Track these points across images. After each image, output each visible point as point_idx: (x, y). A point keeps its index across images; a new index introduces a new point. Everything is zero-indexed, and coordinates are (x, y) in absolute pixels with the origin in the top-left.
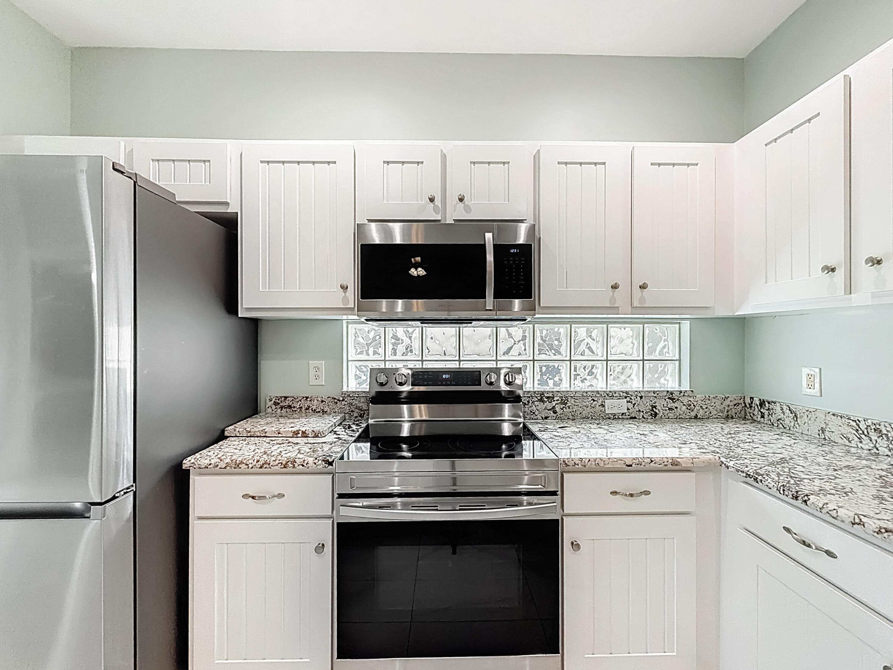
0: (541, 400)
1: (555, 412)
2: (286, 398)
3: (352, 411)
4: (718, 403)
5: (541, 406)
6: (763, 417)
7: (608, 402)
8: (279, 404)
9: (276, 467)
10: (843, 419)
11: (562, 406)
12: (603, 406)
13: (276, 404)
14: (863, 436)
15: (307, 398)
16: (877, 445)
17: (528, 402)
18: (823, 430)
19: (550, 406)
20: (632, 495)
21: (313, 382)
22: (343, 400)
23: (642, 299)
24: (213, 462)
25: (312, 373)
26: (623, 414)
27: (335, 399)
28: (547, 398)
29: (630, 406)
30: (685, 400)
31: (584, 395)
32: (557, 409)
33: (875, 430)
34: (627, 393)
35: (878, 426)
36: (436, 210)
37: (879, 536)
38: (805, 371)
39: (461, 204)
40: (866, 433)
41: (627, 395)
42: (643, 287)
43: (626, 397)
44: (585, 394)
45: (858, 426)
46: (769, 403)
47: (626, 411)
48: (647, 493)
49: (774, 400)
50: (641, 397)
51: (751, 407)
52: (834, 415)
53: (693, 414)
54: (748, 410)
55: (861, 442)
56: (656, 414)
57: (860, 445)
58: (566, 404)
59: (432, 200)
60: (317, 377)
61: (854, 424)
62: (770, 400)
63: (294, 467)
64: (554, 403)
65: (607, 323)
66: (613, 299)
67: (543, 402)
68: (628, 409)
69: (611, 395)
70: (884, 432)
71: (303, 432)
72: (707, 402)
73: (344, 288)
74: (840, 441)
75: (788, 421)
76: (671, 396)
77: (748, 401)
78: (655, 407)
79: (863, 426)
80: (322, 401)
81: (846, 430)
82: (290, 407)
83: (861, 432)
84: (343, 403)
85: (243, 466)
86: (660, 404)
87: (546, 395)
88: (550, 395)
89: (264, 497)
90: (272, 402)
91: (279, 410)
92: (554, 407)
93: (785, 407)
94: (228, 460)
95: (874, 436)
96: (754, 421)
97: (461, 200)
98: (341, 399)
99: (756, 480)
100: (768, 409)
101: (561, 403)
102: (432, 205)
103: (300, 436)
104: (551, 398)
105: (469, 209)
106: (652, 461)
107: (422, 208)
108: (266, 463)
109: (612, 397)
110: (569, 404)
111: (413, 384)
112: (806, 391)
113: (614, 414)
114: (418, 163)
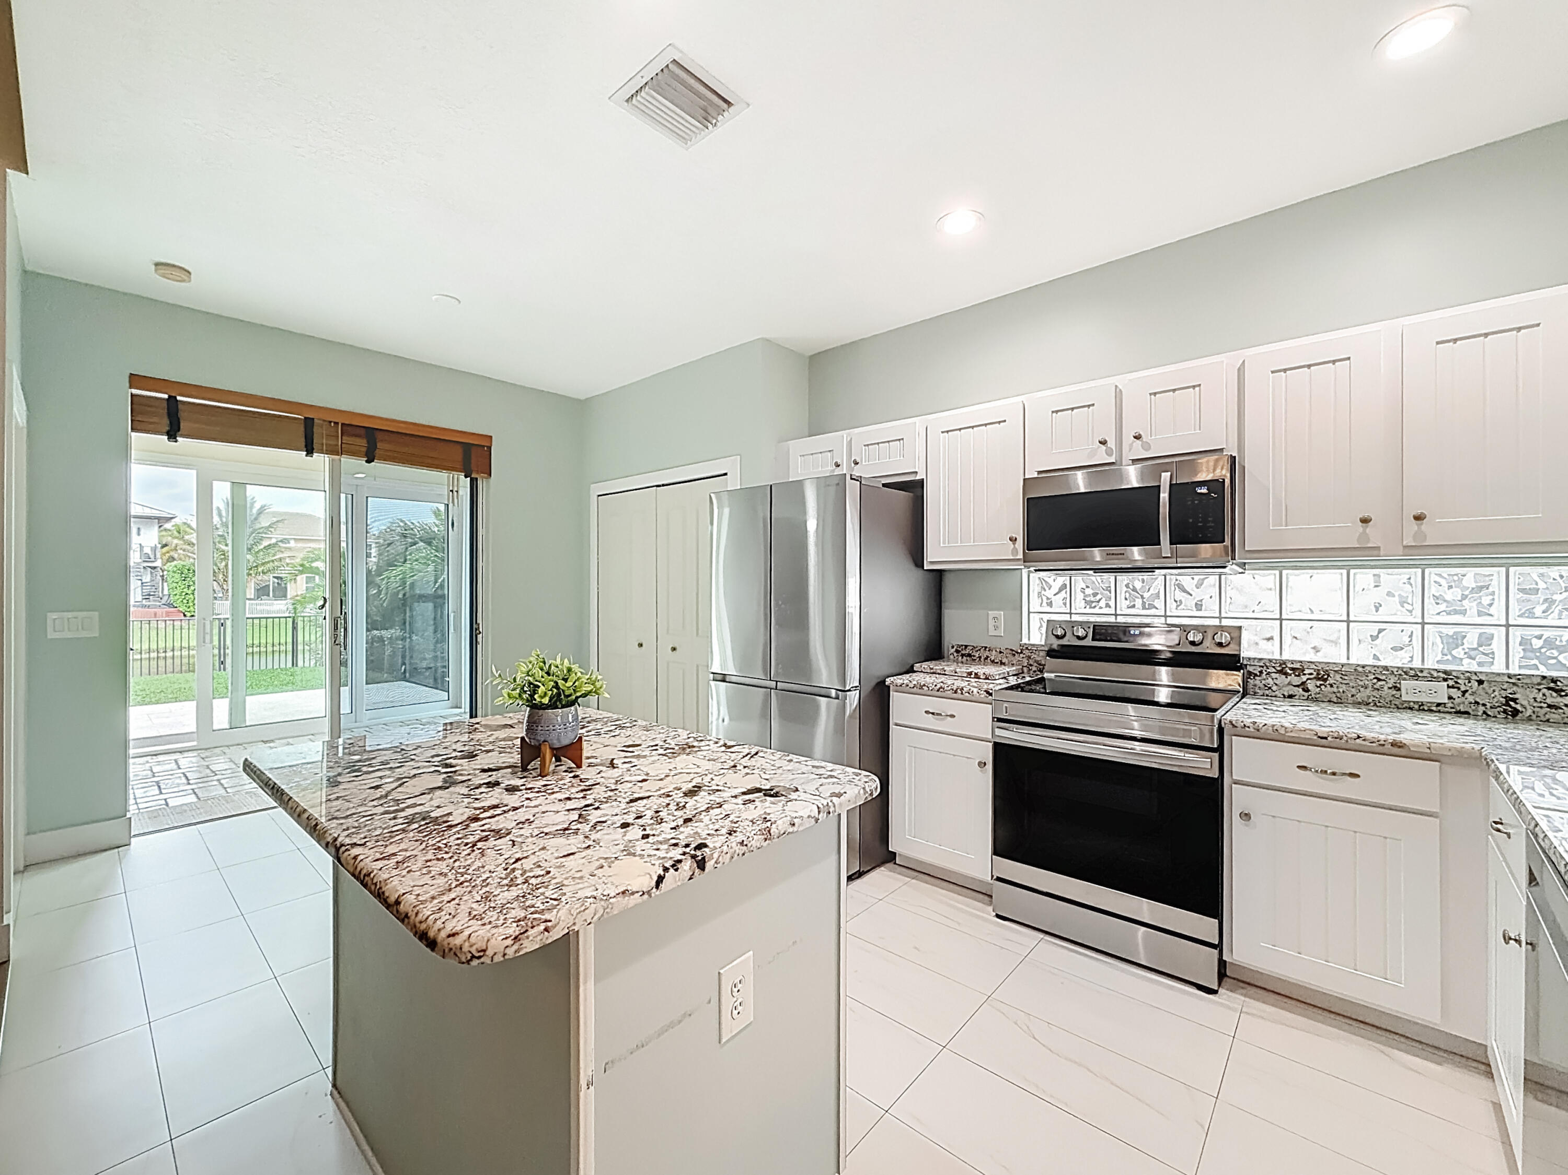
0: (1282, 672)
1: (1306, 690)
2: (966, 646)
3: (1031, 665)
5: (1281, 679)
7: (1404, 684)
8: (960, 651)
9: (949, 692)
11: (1319, 683)
12: (1397, 688)
13: (957, 651)
15: (986, 648)
17: (1261, 672)
19: (1297, 681)
21: (992, 632)
22: (1021, 653)
23: (1419, 535)
24: (905, 682)
25: (991, 623)
26: (1439, 705)
27: (1012, 650)
28: (1292, 669)
29: (1454, 693)
31: (1360, 671)
32: (1311, 685)
34: (1447, 673)
36: (1109, 453)
39: (1139, 443)
41: (1448, 676)
42: (1418, 518)
43: (1445, 680)
44: (1360, 669)
47: (1446, 701)
48: (1354, 776)
50: (1480, 682)
56: (1515, 713)
58: (1326, 680)
59: (1103, 443)
60: (996, 628)
63: (962, 693)
64: (1304, 678)
66: (1364, 536)
67: (1286, 674)
68: (1450, 698)
69: (1416, 675)
71: (976, 674)
73: (1013, 540)
76: (1553, 685)
78: (1514, 700)
80: (1001, 652)
82: (969, 655)
84: (1021, 655)
85: (925, 688)
86: (1524, 698)
87: (1290, 666)
88: (1298, 666)
89: (940, 715)
90: (954, 649)
91: (960, 658)
92: (1304, 683)
94: (915, 682)
97: (1138, 437)
98: (1019, 651)
101: (1319, 679)
102: (1103, 447)
103: (972, 676)
104: (1298, 671)
105: (1147, 447)
106: (1359, 737)
107: (1093, 453)
108: (941, 688)
109: (1416, 677)
110: (1331, 681)
111: (1093, 639)
113: (1421, 703)
114: (1090, 405)
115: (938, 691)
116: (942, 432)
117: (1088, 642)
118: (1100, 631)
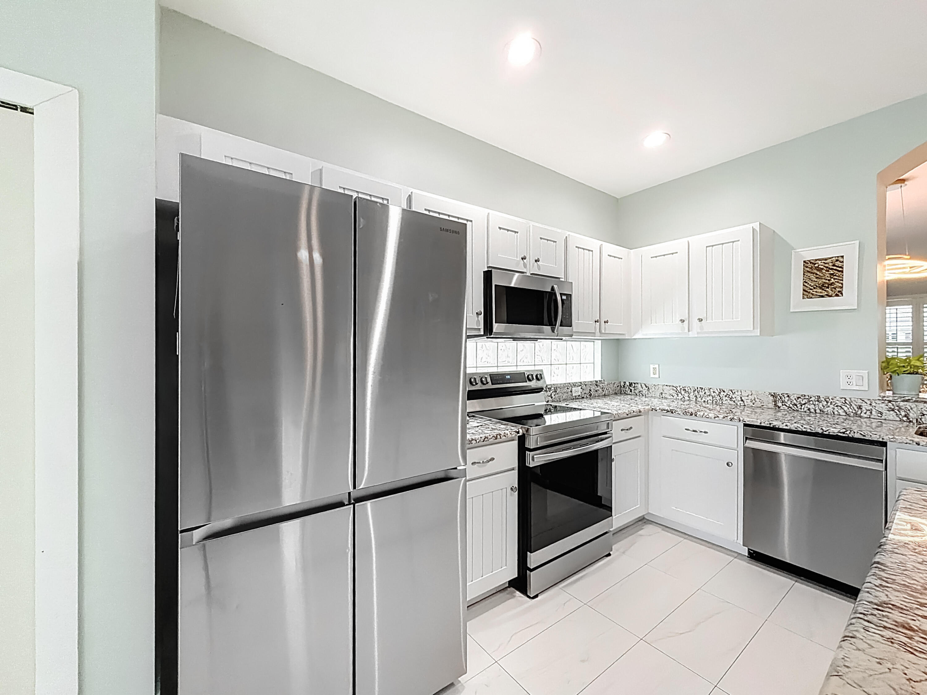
0: (548, 391)
1: (552, 398)
4: (612, 385)
6: (631, 391)
7: (573, 389)
10: (671, 387)
12: (571, 391)
14: (679, 393)
16: (684, 396)
18: (662, 393)
19: (549, 393)
20: (627, 429)
23: (605, 329)
26: (579, 396)
29: (582, 390)
30: (601, 385)
32: (553, 395)
33: (683, 390)
34: (581, 383)
35: (685, 388)
36: (524, 265)
37: (724, 419)
38: (652, 366)
39: (536, 264)
40: (680, 392)
41: (580, 384)
42: (606, 322)
43: (580, 386)
44: (564, 385)
45: (677, 389)
46: (634, 384)
47: (580, 394)
48: (631, 428)
49: (637, 382)
50: (586, 385)
51: (624, 387)
52: (666, 386)
53: (605, 393)
54: (622, 389)
55: (678, 396)
56: (591, 395)
57: (677, 397)
58: (556, 392)
59: (524, 259)
61: (675, 388)
62: (635, 382)
64: (551, 392)
70: (687, 390)
72: (609, 386)
73: (479, 314)
74: (669, 397)
75: (645, 391)
76: (597, 383)
77: (622, 384)
78: (591, 390)
79: (679, 389)
81: (672, 392)
83: (678, 392)
86: (593, 389)
88: (550, 387)
92: (551, 394)
93: (643, 385)
95: (683, 392)
96: (626, 394)
97: (537, 262)
99: (672, 413)
100: (634, 387)
101: (554, 392)
102: (523, 262)
104: (550, 389)
105: (540, 268)
107: (518, 264)
108: (486, 438)
109: (575, 386)
110: (557, 392)
111: (492, 384)
112: (652, 376)
113: (576, 396)
114: (515, 232)
115: (483, 441)
116: (426, 210)
117: (490, 386)
118: (493, 378)
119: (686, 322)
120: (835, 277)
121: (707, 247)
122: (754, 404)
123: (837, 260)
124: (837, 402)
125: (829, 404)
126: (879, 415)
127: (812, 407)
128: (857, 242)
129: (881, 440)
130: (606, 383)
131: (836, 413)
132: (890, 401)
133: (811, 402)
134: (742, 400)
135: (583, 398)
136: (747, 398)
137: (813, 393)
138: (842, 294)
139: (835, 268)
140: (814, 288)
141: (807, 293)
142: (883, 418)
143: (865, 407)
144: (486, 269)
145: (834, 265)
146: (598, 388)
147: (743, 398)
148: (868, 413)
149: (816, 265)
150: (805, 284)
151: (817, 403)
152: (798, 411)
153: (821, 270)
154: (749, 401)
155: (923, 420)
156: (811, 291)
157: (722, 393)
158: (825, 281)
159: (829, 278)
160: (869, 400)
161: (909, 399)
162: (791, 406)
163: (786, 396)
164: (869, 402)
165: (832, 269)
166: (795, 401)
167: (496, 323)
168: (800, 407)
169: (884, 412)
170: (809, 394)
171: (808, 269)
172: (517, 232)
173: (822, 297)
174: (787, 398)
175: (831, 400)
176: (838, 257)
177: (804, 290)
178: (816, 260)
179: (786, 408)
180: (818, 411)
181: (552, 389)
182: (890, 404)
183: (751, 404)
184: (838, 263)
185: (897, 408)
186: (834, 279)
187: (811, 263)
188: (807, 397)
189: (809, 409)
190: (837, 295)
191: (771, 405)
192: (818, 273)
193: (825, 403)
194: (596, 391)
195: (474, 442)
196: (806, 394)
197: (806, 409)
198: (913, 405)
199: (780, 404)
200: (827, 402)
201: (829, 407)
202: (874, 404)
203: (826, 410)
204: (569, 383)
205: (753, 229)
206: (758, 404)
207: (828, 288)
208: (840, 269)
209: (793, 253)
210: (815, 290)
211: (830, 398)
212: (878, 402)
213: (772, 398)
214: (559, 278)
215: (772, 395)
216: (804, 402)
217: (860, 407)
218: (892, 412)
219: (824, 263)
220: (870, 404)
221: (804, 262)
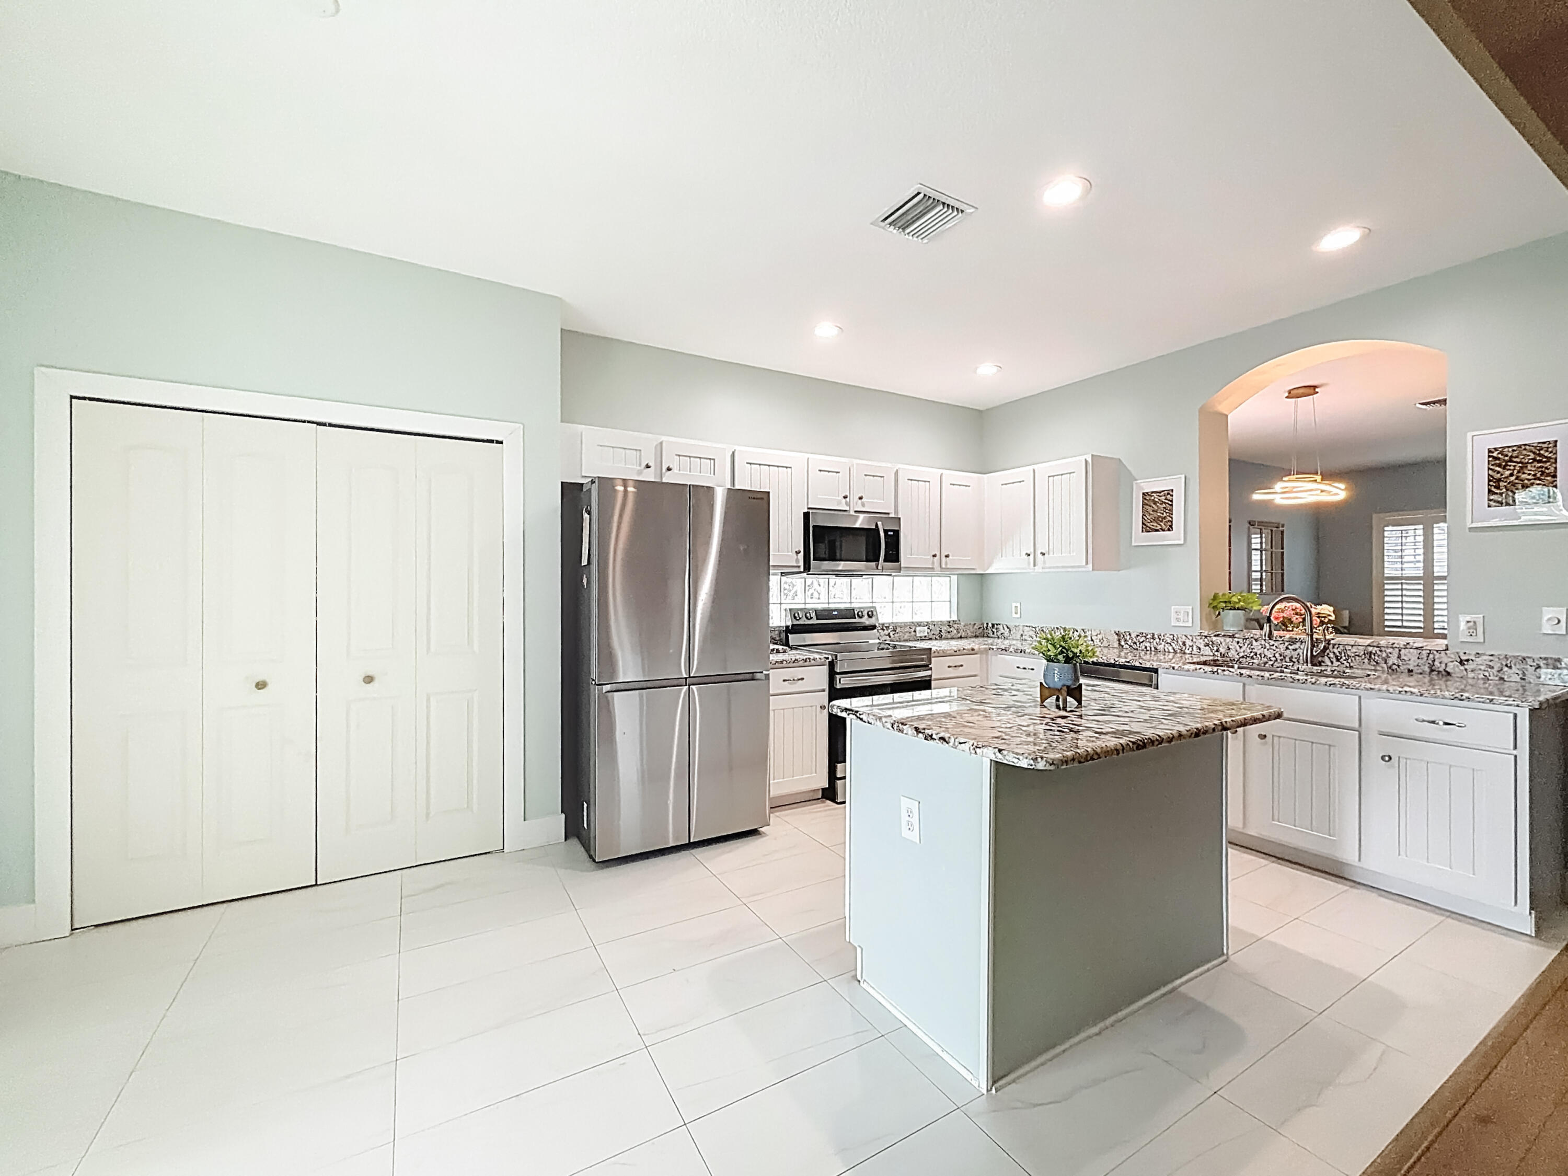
0: (883, 629)
1: (890, 637)
4: (971, 626)
5: (883, 633)
6: (993, 634)
7: (918, 629)
10: (1030, 628)
11: (894, 633)
12: (915, 631)
14: (1037, 635)
18: (1022, 635)
19: (886, 632)
20: (955, 667)
23: (946, 564)
26: (925, 637)
28: (886, 627)
29: (929, 630)
30: (956, 626)
32: (891, 635)
34: (928, 623)
36: (846, 503)
38: (1014, 605)
39: (860, 501)
40: (1038, 633)
41: (927, 624)
42: (947, 556)
44: (906, 624)
46: (996, 625)
47: (926, 634)
48: (962, 666)
50: (934, 625)
51: (987, 629)
52: (1026, 626)
53: (959, 635)
54: (985, 631)
56: (942, 636)
59: (846, 497)
61: (1034, 629)
62: (998, 623)
63: (809, 661)
64: (889, 630)
65: (932, 576)
66: (931, 563)
67: (884, 630)
68: (928, 633)
72: (966, 627)
73: (798, 553)
74: (1029, 639)
75: (1006, 633)
76: (950, 624)
77: (985, 625)
78: (941, 631)
79: (1037, 629)
81: (1031, 633)
83: (1036, 633)
86: (944, 629)
87: (886, 625)
88: (888, 625)
92: (889, 634)
93: (1005, 626)
96: (989, 637)
97: (861, 498)
99: (1006, 651)
100: (997, 629)
101: (893, 631)
102: (845, 500)
103: (775, 652)
104: (888, 628)
105: (863, 505)
106: (964, 649)
107: (839, 503)
108: (796, 660)
109: (920, 625)
110: (897, 631)
111: (817, 619)
112: (1014, 615)
113: (921, 637)
114: (837, 472)
115: (794, 662)
116: (747, 463)
117: (814, 621)
118: (820, 614)
119: (1032, 556)
120: (1167, 511)
121: (1049, 477)
122: (1102, 643)
123: (1168, 494)
124: (1168, 639)
125: (1161, 641)
126: (1198, 651)
127: (1148, 645)
128: (1183, 476)
129: (1151, 667)
130: (963, 624)
131: (1167, 650)
132: (1206, 637)
133: (1148, 640)
134: (1092, 640)
135: (931, 639)
136: (1096, 637)
137: (1149, 631)
138: (1172, 528)
139: (1167, 501)
140: (1151, 522)
141: (1146, 528)
142: (1201, 653)
143: (1188, 643)
144: (806, 510)
145: (1166, 499)
146: (951, 629)
147: (1093, 638)
148: (1191, 649)
149: (1153, 498)
150: (1144, 517)
151: (1152, 640)
152: (1137, 649)
153: (1155, 503)
154: (1098, 640)
155: (1229, 654)
156: (1148, 524)
157: (1075, 633)
158: (1159, 514)
159: (1162, 512)
160: (1191, 636)
161: (1219, 635)
162: (1132, 644)
163: (1128, 634)
164: (1190, 638)
165: (1165, 503)
166: (1135, 639)
167: (814, 560)
168: (1138, 645)
169: (1202, 646)
170: (1146, 632)
171: (1146, 501)
172: (839, 472)
173: (1157, 530)
174: (1129, 636)
175: (1163, 638)
176: (1169, 490)
177: (1143, 523)
178: (1152, 492)
179: (1128, 647)
180: (1153, 649)
181: (890, 627)
182: (1206, 640)
183: (1100, 644)
184: (1169, 497)
185: (1211, 643)
186: (1166, 513)
187: (1149, 495)
188: (1144, 635)
189: (1146, 647)
190: (1169, 530)
191: (1116, 645)
192: (1154, 506)
193: (1158, 640)
194: (949, 632)
195: (785, 662)
196: (1144, 632)
197: (1143, 647)
198: (1222, 639)
199: (1123, 643)
200: (1160, 639)
201: (1161, 644)
202: (1194, 640)
203: (1158, 648)
204: (913, 623)
205: (1086, 462)
206: (1105, 644)
207: (1161, 522)
208: (1170, 503)
209: (1134, 484)
210: (1151, 524)
211: (1162, 635)
212: (1197, 637)
213: (1116, 637)
214: (888, 514)
215: (1117, 634)
216: (1141, 640)
217: (1184, 644)
218: (1207, 647)
219: (1158, 496)
220: (1192, 640)
221: (1143, 494)
